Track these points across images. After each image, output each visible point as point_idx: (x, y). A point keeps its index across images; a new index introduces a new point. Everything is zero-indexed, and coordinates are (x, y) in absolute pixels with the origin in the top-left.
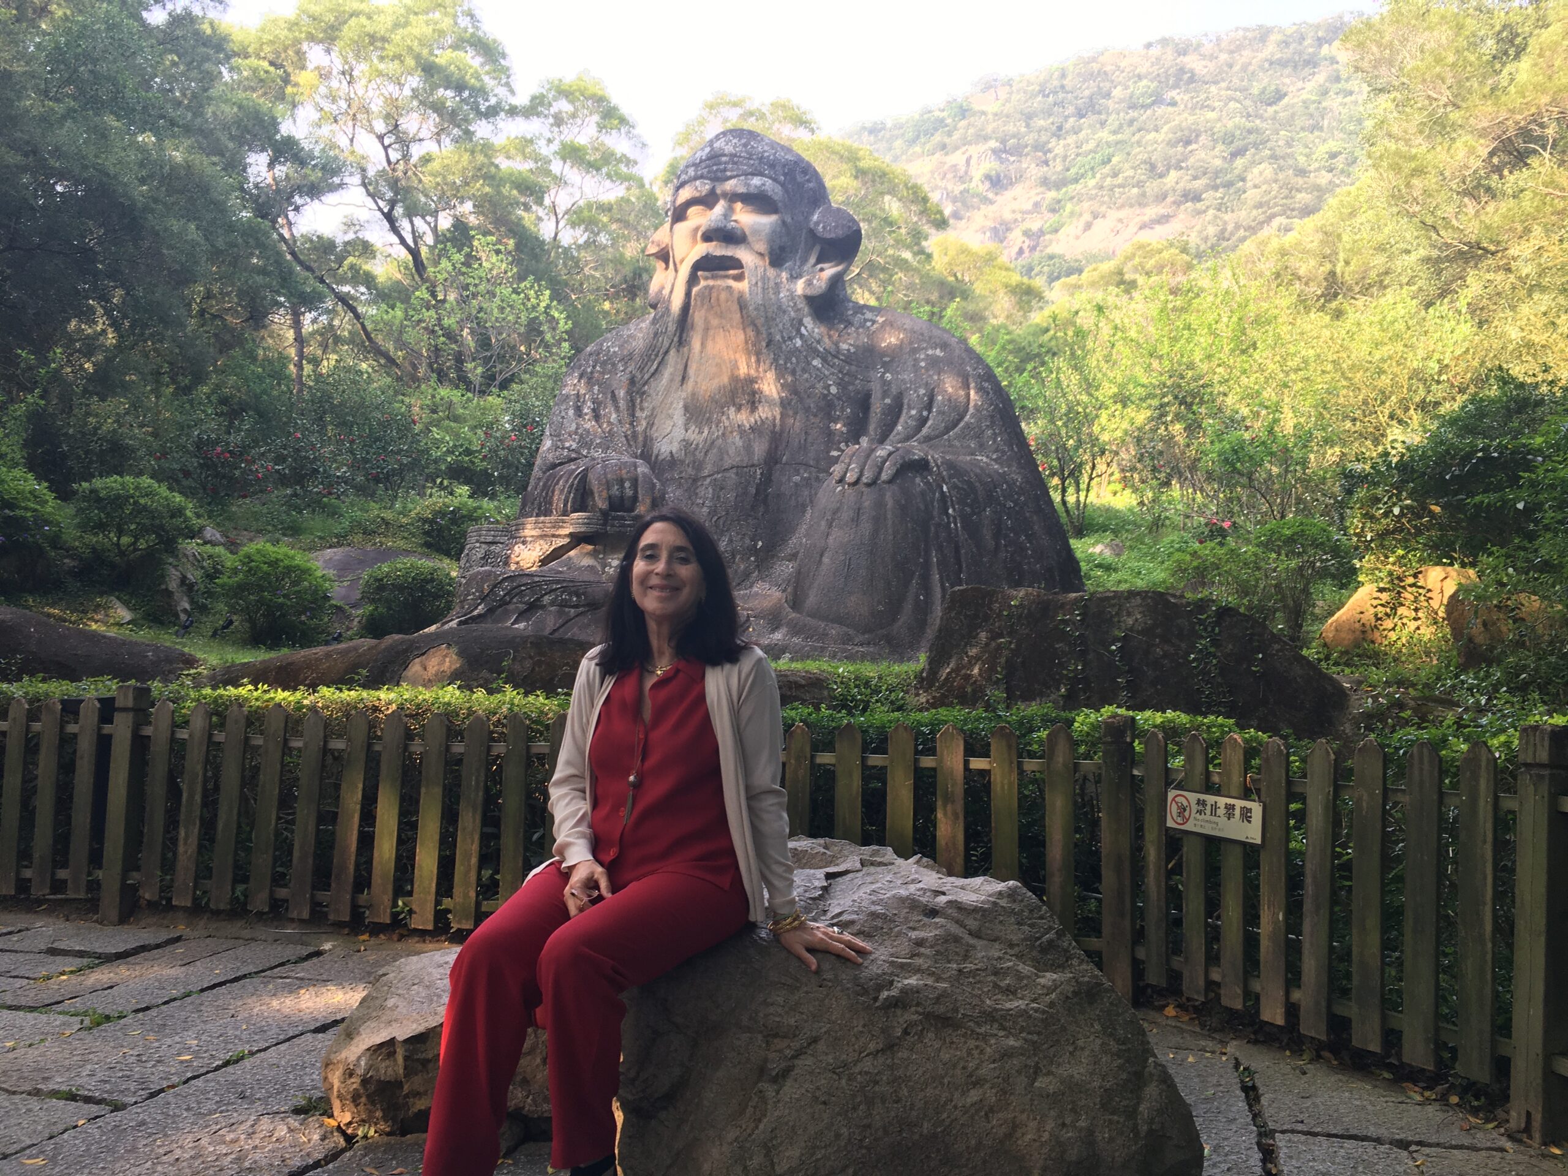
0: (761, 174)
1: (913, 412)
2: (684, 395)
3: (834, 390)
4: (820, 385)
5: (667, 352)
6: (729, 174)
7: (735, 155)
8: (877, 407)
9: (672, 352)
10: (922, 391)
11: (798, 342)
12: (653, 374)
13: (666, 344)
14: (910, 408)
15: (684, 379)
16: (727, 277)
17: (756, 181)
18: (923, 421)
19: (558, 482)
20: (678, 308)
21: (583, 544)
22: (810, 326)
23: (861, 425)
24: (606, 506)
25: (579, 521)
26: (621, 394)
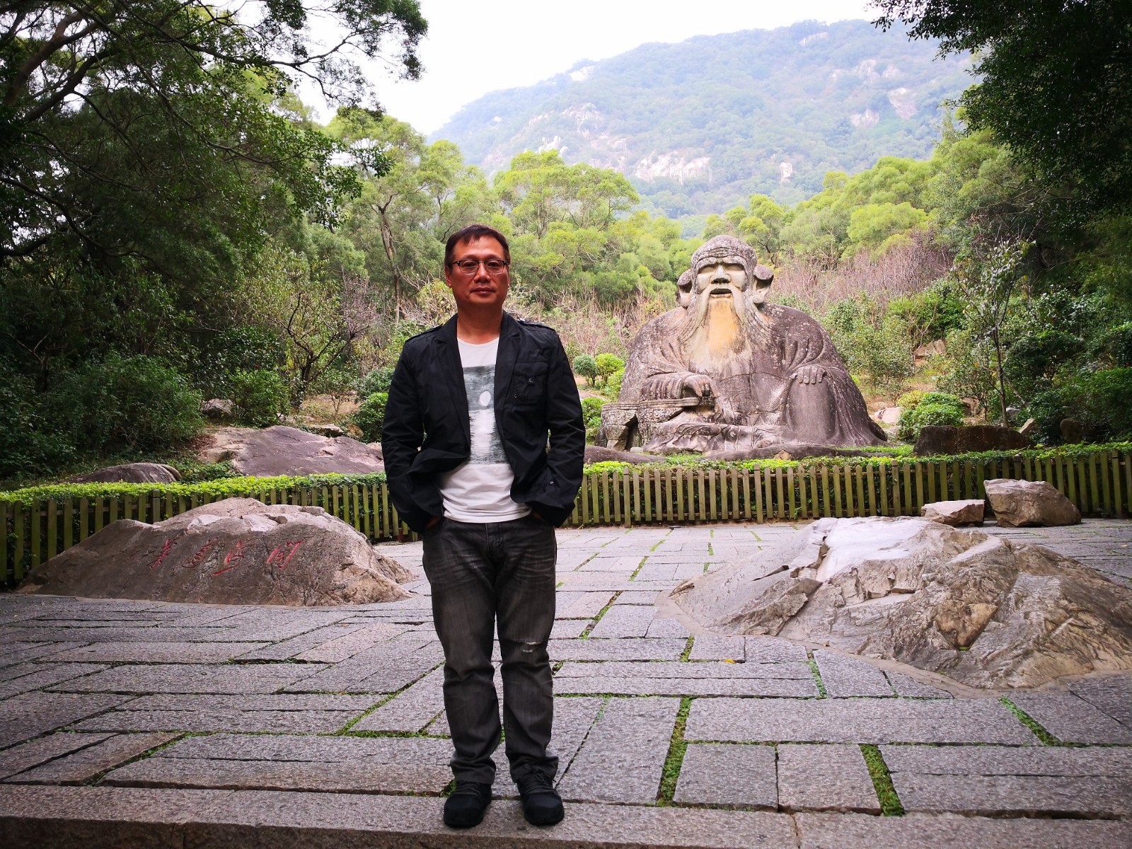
0: (738, 255)
1: (802, 349)
2: (708, 346)
5: (697, 328)
6: (723, 255)
9: (700, 328)
10: (804, 341)
11: (755, 323)
12: (690, 337)
13: (696, 325)
15: (707, 338)
16: (725, 297)
17: (735, 258)
19: (667, 385)
20: (703, 310)
21: (687, 409)
22: (759, 315)
23: (782, 355)
24: (701, 395)
25: (691, 401)
26: (674, 345)
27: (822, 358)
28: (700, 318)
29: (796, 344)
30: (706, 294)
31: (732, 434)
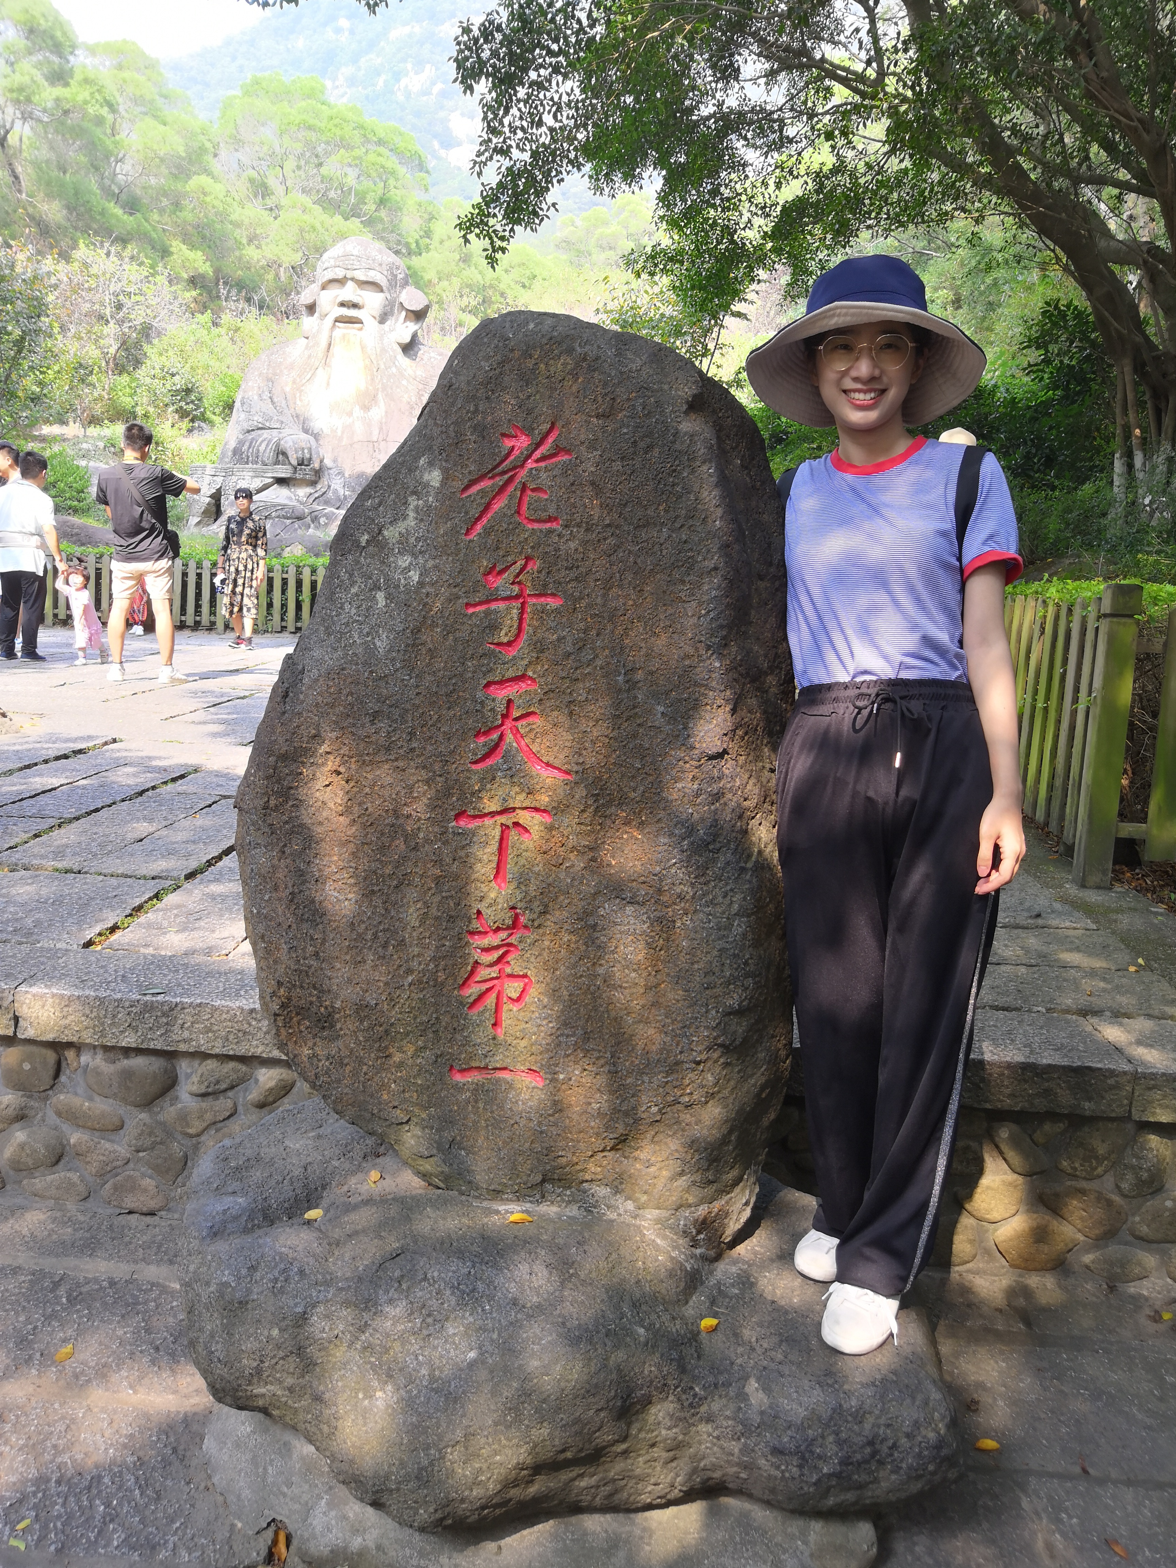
0: (375, 269)
3: (413, 399)
4: (406, 396)
6: (355, 267)
7: (359, 256)
12: (308, 381)
13: (316, 363)
15: (328, 386)
16: (354, 328)
17: (371, 273)
19: (261, 445)
21: (279, 481)
25: (283, 472)
26: (287, 390)
28: (321, 355)
30: (329, 321)
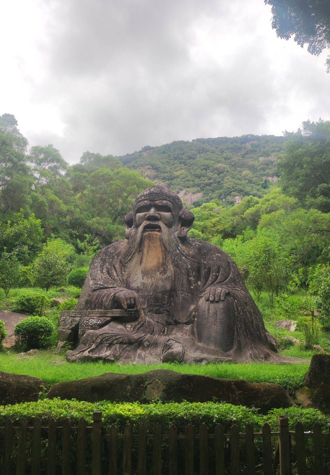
0: (166, 200)
1: (214, 274)
2: (141, 268)
3: (189, 266)
4: (185, 265)
5: (134, 254)
6: (156, 199)
7: (158, 194)
8: (203, 272)
9: (136, 254)
10: (216, 267)
11: (178, 252)
12: (129, 261)
13: (134, 251)
14: (213, 273)
15: (141, 262)
16: (156, 231)
17: (164, 202)
18: (217, 277)
19: (103, 297)
20: (138, 239)
21: (115, 319)
22: (181, 246)
23: (198, 278)
24: (126, 307)
25: (117, 312)
26: (117, 266)
27: (229, 282)
28: (136, 246)
29: (209, 269)
30: (141, 228)
31: (146, 344)
